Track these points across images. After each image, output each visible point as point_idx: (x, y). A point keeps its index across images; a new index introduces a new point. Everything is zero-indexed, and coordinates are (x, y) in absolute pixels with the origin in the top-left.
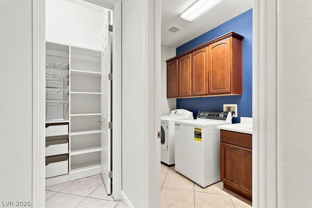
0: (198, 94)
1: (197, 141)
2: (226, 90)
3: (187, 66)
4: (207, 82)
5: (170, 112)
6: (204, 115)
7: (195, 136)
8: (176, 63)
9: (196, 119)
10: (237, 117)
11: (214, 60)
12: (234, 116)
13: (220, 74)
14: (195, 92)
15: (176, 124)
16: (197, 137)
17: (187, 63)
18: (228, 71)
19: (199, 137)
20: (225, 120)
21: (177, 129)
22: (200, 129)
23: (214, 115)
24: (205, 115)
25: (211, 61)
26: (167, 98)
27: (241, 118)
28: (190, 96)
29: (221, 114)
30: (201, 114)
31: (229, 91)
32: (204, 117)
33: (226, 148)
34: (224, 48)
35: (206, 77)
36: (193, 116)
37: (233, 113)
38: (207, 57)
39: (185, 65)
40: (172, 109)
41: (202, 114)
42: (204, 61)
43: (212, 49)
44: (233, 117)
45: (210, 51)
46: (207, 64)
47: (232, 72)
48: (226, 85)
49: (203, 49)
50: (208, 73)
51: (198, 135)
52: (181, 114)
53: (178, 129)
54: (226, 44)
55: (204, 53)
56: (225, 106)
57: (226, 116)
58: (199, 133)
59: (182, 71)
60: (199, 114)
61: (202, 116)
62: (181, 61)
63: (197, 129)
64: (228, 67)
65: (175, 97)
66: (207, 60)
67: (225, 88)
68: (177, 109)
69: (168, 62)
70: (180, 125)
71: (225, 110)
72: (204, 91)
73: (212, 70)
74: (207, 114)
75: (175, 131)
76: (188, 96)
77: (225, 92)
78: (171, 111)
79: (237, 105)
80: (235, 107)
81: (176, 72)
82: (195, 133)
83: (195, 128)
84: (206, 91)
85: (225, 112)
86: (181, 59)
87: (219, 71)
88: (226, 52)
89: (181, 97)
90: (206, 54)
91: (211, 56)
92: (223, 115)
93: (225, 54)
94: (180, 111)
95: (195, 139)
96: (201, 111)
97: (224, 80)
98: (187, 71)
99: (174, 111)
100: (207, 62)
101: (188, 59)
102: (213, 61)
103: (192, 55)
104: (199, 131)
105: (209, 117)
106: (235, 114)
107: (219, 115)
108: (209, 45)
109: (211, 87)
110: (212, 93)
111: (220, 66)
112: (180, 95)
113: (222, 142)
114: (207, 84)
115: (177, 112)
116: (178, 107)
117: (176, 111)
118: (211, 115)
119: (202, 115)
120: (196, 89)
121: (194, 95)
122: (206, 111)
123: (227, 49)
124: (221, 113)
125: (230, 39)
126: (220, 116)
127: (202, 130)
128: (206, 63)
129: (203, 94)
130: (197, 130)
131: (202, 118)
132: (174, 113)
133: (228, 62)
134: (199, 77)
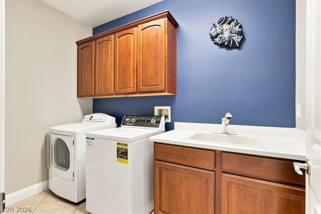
0: (123, 92)
1: (120, 164)
2: (159, 87)
3: (107, 52)
4: (136, 76)
5: (83, 118)
6: (130, 121)
7: (118, 156)
8: (91, 46)
9: (121, 127)
10: (170, 122)
11: (144, 45)
12: (167, 121)
13: (152, 65)
14: (118, 89)
15: (87, 138)
16: (121, 157)
17: (107, 47)
18: (163, 62)
19: (123, 157)
20: (158, 127)
21: (89, 145)
22: (126, 145)
23: (144, 121)
24: (132, 121)
25: (140, 48)
26: (78, 97)
27: (175, 123)
28: (112, 94)
29: (152, 120)
30: (126, 120)
31: (164, 89)
32: (130, 124)
33: (163, 168)
34: (158, 32)
35: (133, 70)
36: (116, 122)
37: (166, 117)
38: (136, 42)
39: (104, 50)
40: (85, 113)
41: (128, 119)
42: (130, 46)
43: (142, 30)
44: (166, 123)
45: (139, 34)
46: (136, 50)
47: (166, 65)
48: (159, 81)
49: (129, 31)
50: (137, 63)
51: (122, 154)
52: (98, 121)
53: (91, 145)
54: (160, 26)
55: (131, 35)
56: (157, 109)
57: (158, 122)
58: (124, 151)
59: (100, 59)
60: (125, 120)
61: (128, 123)
62: (99, 44)
63: (121, 144)
64: (163, 56)
65: (90, 96)
66: (136, 45)
67: (158, 85)
68: (93, 113)
69: (79, 43)
70: (94, 139)
71: (156, 113)
72: (131, 87)
73: (141, 59)
74: (134, 120)
75: (86, 149)
76: (109, 94)
77: (158, 89)
78: (84, 116)
79: (170, 107)
80: (168, 110)
81: (91, 59)
82: (118, 151)
83: (118, 144)
84: (134, 88)
85: (156, 116)
86: (99, 41)
87: (151, 61)
88: (159, 37)
89: (98, 95)
90: (134, 37)
91: (140, 40)
92: (155, 121)
93: (159, 40)
94: (98, 116)
95: (118, 160)
96: (127, 116)
97: (157, 73)
98: (107, 59)
99: (89, 116)
100: (136, 48)
101: (109, 42)
102: (144, 47)
103: (115, 37)
104: (124, 147)
105: (137, 124)
106: (168, 119)
107: (150, 121)
108: (139, 26)
109: (140, 81)
110: (142, 91)
111: (152, 55)
112: (97, 93)
113: (157, 160)
114: (136, 78)
115: (93, 118)
116: (95, 111)
117: (91, 117)
118: (140, 121)
119: (128, 121)
120: (120, 84)
121: (117, 94)
122: (133, 116)
123: (161, 32)
124: (153, 118)
125: (165, 20)
126: (152, 122)
127: (128, 145)
128: (134, 50)
129: (130, 92)
130: (120, 146)
131: (128, 125)
132: (89, 119)
133: (162, 50)
134: (124, 69)
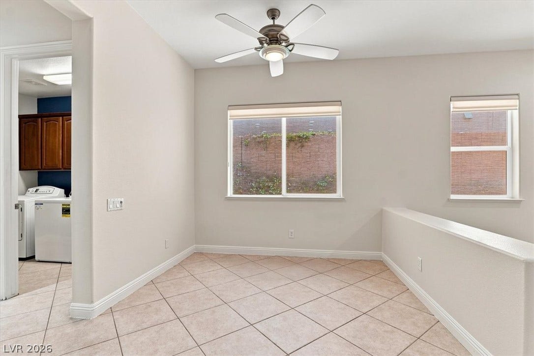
1: (66, 218)
5: (27, 191)
7: (63, 214)
8: (37, 122)
9: (69, 197)
14: (66, 165)
15: (36, 204)
16: (65, 214)
17: (54, 127)
19: (67, 213)
21: (38, 209)
22: (69, 205)
26: (20, 170)
39: (52, 129)
40: (29, 186)
51: (66, 211)
52: (45, 193)
58: (67, 209)
62: (46, 122)
63: (65, 205)
65: (36, 170)
68: (39, 186)
69: (21, 117)
70: (42, 204)
75: (35, 212)
76: (56, 169)
78: (28, 189)
81: (37, 136)
82: (63, 210)
83: (63, 205)
86: (46, 119)
89: (45, 169)
94: (44, 189)
95: (63, 216)
99: (35, 189)
101: (57, 122)
103: (63, 119)
104: (68, 207)
112: (43, 167)
115: (38, 191)
116: (41, 183)
117: (37, 189)
120: (67, 161)
121: (65, 169)
130: (65, 207)
132: (34, 192)
